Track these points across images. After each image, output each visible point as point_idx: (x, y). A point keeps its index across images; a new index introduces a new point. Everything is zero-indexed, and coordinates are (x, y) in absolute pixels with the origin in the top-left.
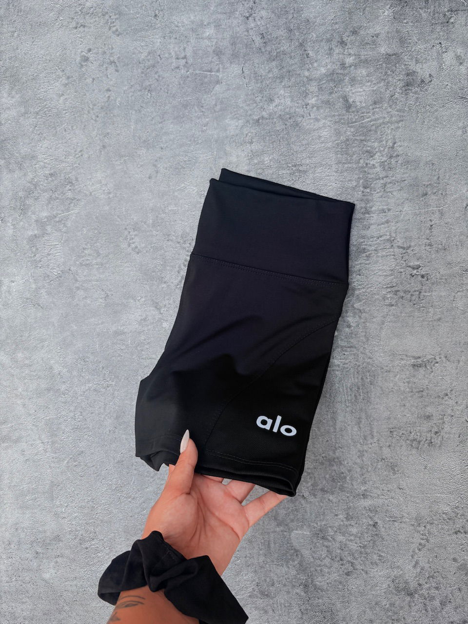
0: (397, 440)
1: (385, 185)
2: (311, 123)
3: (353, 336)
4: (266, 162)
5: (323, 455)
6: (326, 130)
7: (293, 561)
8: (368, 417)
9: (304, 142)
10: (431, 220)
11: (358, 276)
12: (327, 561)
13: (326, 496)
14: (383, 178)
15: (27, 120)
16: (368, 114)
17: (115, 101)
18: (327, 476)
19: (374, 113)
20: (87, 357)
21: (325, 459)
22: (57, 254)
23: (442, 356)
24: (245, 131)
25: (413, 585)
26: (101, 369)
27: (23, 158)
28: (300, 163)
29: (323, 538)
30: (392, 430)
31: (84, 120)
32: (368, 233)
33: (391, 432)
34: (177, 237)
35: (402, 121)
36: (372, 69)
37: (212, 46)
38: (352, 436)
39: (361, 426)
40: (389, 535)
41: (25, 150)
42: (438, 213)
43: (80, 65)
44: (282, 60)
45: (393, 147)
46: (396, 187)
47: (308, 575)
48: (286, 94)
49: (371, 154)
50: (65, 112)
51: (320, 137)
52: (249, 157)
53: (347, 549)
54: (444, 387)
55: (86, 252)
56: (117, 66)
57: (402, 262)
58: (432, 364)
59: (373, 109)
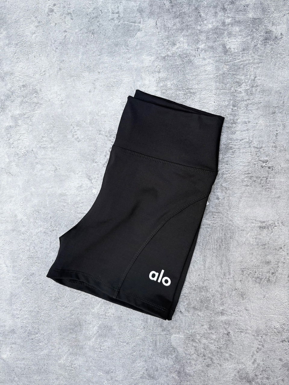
0: (246, 277)
1: (247, 105)
2: (200, 61)
3: (221, 205)
4: (168, 86)
5: (196, 284)
6: (210, 66)
7: (172, 355)
8: (227, 260)
9: (195, 74)
10: (277, 130)
11: (226, 165)
12: (195, 356)
13: (196, 312)
14: (246, 101)
15: (9, 49)
16: (239, 57)
17: (69, 39)
18: (198, 299)
19: (242, 57)
20: (40, 210)
21: (197, 287)
22: (24, 140)
23: (280, 222)
24: (156, 64)
25: (251, 375)
26: (49, 218)
27: (5, 74)
28: (191, 87)
29: (193, 340)
30: (243, 270)
31: (47, 51)
32: (234, 137)
33: (242, 271)
34: (106, 132)
35: (261, 62)
36: (243, 27)
37: (137, 6)
38: (216, 272)
39: (223, 266)
40: (237, 341)
41: (6, 68)
42: (282, 126)
43: (47, 14)
44: (183, 18)
45: (254, 80)
46: (255, 107)
47: (181, 366)
48: (185, 41)
49: (239, 84)
50: (35, 44)
51: (206, 71)
52: (157, 82)
53: (208, 349)
54: (280, 243)
55: (44, 139)
56: (72, 16)
57: (256, 157)
58: (272, 227)
59: (242, 54)
